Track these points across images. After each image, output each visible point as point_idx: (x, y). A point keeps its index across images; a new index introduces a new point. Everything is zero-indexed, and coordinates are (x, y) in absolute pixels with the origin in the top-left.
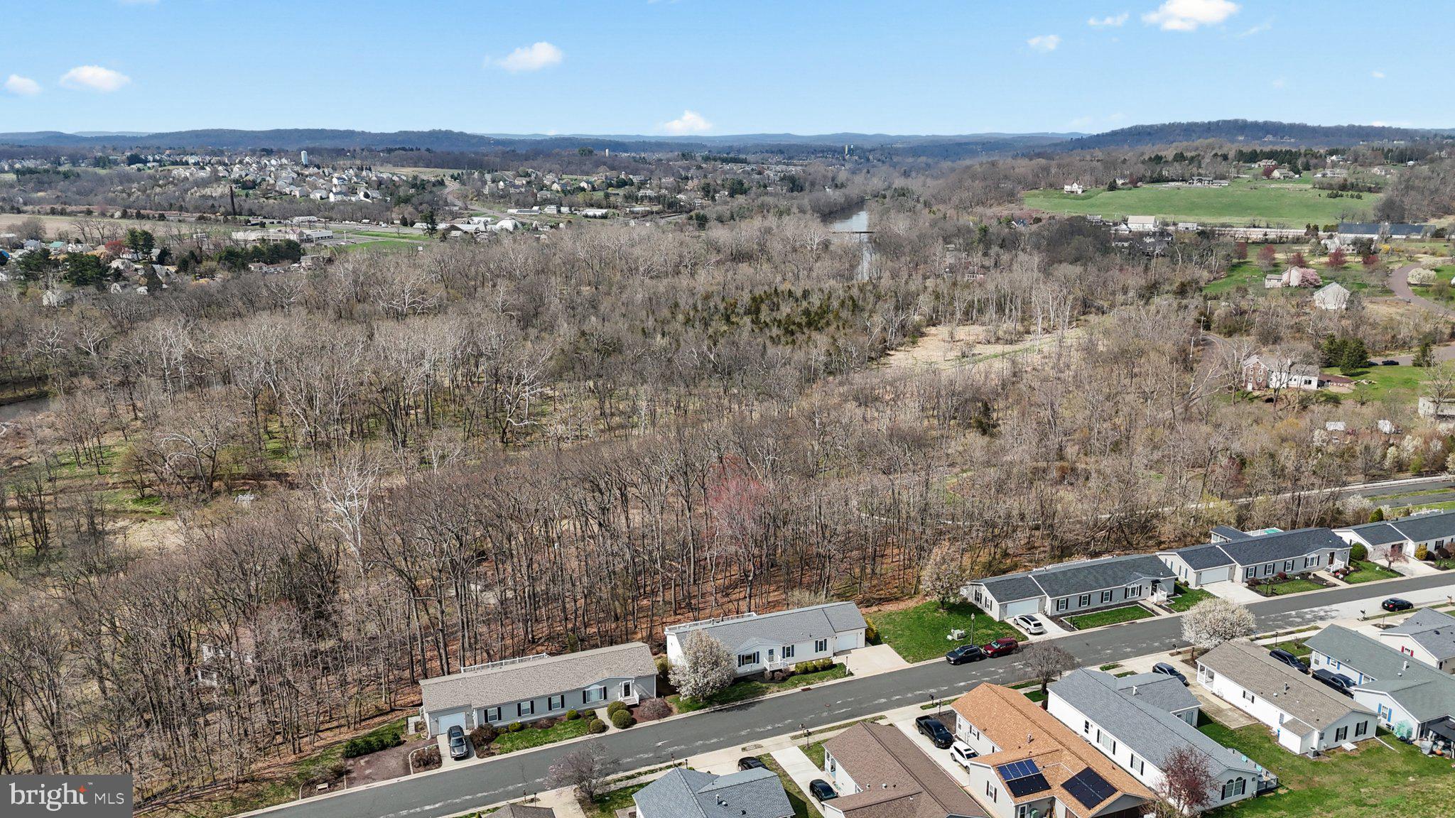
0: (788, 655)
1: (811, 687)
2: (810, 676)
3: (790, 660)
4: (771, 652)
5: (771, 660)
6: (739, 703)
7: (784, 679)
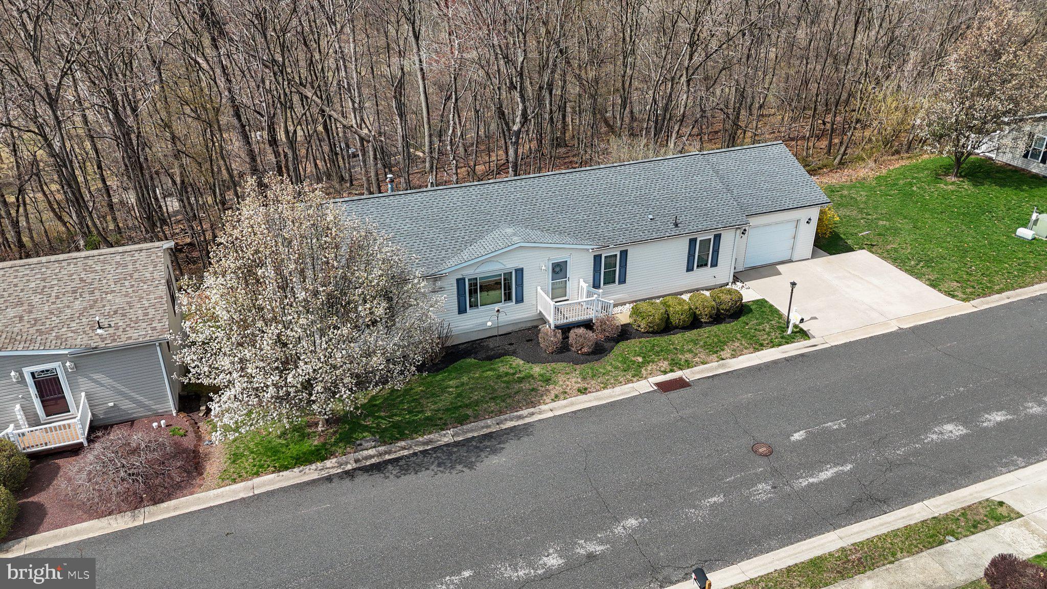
0: (610, 280)
1: (688, 374)
2: (677, 338)
3: (613, 293)
4: (559, 270)
5: (559, 292)
6: (447, 437)
7: (599, 351)
